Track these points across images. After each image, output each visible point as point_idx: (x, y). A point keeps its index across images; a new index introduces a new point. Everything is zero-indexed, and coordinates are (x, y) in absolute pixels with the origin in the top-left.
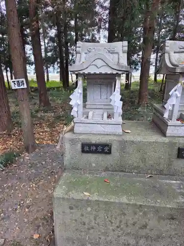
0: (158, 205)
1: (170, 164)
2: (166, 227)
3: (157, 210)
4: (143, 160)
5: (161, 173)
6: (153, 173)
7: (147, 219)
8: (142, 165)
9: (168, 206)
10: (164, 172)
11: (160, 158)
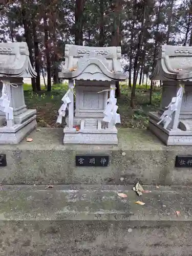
0: (37, 219)
1: (70, 173)
2: (50, 242)
3: (36, 225)
4: (42, 170)
5: (62, 182)
6: (55, 182)
7: (28, 235)
8: (42, 175)
9: (48, 219)
10: (66, 181)
11: (59, 167)
